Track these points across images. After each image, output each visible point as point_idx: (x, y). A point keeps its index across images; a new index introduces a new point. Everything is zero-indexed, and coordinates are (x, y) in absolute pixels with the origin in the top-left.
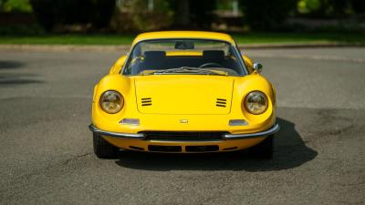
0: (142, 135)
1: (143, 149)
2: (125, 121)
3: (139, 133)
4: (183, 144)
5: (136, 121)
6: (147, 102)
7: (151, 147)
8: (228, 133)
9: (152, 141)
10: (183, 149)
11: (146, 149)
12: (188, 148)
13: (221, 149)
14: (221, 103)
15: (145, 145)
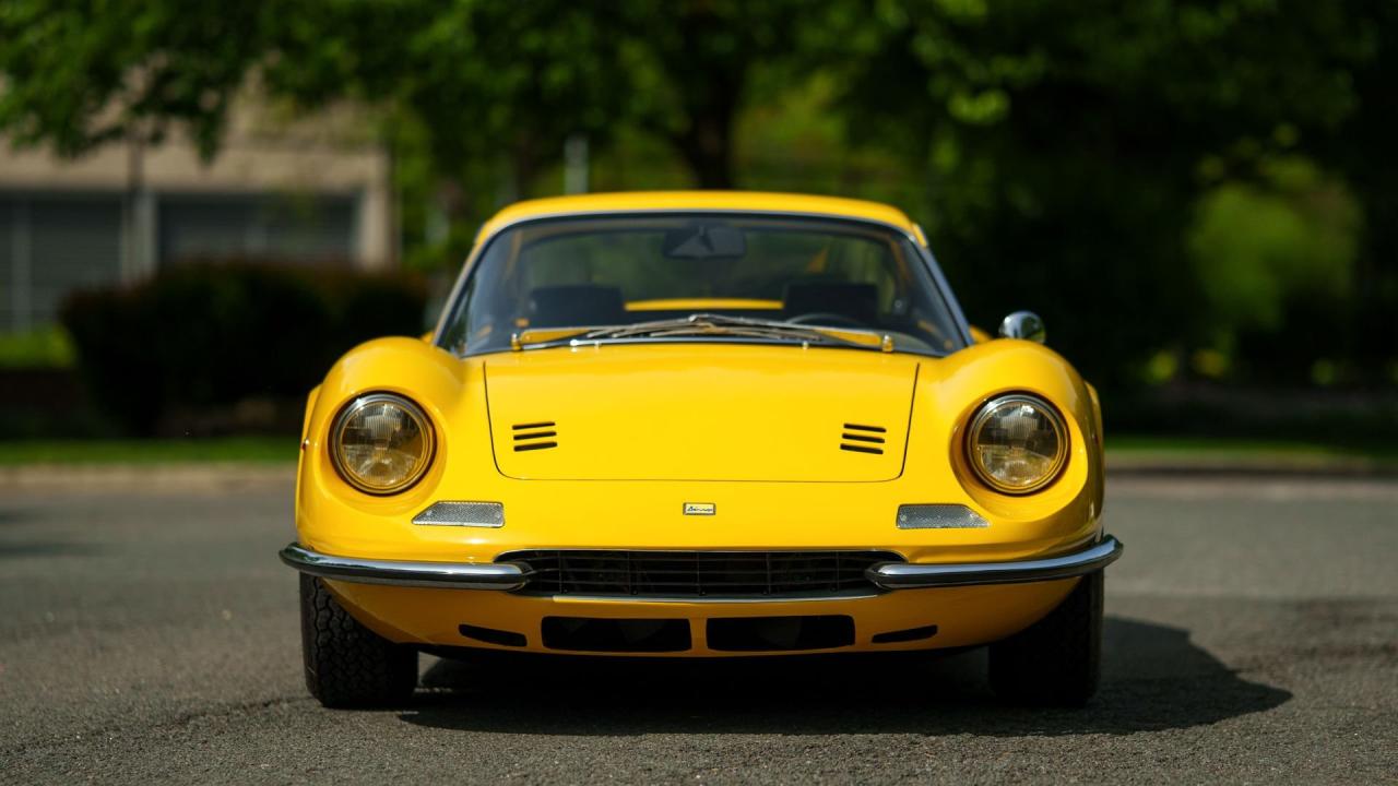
0: (515, 570)
1: (520, 639)
2: (439, 510)
3: (503, 559)
4: (696, 609)
5: (488, 512)
6: (535, 437)
7: (555, 628)
8: (891, 557)
9: (557, 599)
10: (698, 633)
11: (535, 643)
12: (719, 630)
13: (863, 641)
14: (862, 439)
15: (526, 616)
